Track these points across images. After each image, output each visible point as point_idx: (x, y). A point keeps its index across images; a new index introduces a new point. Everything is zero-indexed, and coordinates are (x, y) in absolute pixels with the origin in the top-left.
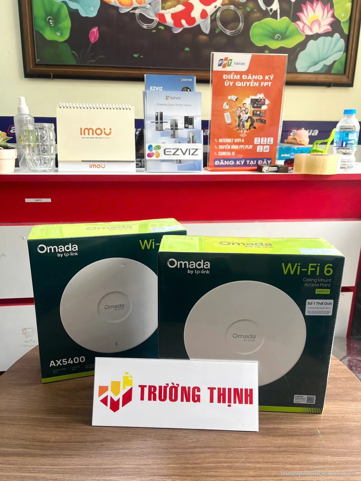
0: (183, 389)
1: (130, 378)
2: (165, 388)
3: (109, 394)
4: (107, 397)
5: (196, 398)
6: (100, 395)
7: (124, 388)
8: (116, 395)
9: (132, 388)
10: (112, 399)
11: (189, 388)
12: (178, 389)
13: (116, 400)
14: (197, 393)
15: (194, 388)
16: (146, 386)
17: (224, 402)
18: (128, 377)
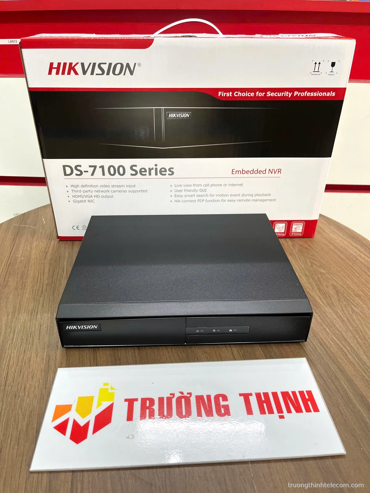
0: (199, 399)
1: (110, 391)
2: (169, 400)
3: (72, 416)
4: (66, 421)
5: (223, 410)
6: (55, 418)
7: (99, 404)
8: (83, 417)
9: (113, 403)
10: (75, 422)
11: (209, 397)
12: (190, 400)
13: (82, 423)
14: (222, 403)
15: (217, 397)
16: (136, 400)
17: (271, 412)
18: (108, 389)
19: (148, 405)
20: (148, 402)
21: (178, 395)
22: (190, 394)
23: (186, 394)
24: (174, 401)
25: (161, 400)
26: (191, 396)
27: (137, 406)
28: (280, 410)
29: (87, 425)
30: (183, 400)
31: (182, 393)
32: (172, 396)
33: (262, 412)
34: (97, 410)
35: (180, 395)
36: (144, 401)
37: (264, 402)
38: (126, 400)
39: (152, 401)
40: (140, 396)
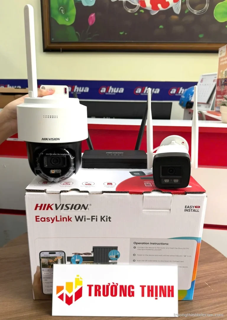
0: (121, 287)
1: (80, 280)
3: (65, 292)
4: (62, 295)
5: (131, 293)
6: (57, 293)
7: (76, 287)
8: (70, 292)
9: (82, 287)
10: (67, 296)
11: (126, 286)
12: (117, 287)
13: (70, 296)
14: (132, 290)
16: (93, 286)
17: (152, 296)
18: (79, 278)
19: (98, 289)
20: (98, 287)
21: (111, 284)
22: (117, 284)
23: (115, 284)
24: (110, 287)
25: (104, 286)
26: (117, 285)
27: (93, 289)
28: (156, 295)
29: (72, 296)
30: (114, 287)
31: (113, 283)
32: (109, 285)
33: (148, 296)
34: (75, 290)
35: (113, 284)
36: (96, 286)
37: (151, 291)
38: (88, 285)
39: (100, 287)
40: (94, 284)
